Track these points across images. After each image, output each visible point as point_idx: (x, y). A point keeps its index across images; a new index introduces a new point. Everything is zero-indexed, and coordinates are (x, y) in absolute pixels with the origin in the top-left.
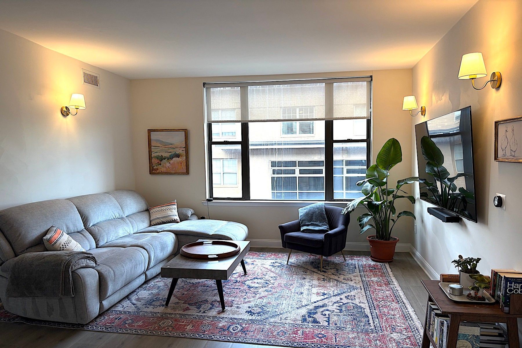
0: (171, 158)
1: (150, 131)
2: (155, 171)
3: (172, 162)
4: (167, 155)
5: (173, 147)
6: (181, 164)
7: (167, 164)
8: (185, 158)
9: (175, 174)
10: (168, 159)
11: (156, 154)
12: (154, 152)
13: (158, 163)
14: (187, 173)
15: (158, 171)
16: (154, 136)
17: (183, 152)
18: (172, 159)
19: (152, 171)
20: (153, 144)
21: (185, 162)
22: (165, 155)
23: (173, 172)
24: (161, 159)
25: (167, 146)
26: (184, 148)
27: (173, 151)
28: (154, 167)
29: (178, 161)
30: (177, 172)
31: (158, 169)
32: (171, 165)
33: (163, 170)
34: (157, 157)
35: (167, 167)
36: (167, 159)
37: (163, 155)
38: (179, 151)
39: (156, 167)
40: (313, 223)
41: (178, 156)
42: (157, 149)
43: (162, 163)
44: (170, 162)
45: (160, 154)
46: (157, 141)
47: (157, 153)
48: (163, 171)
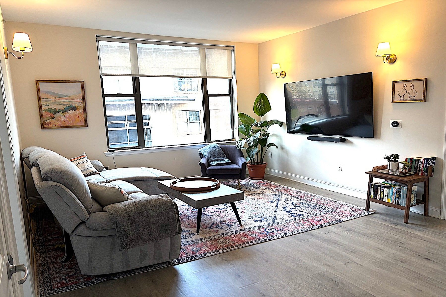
0: (67, 110)
1: (38, 82)
2: (48, 126)
3: (67, 115)
4: (62, 108)
5: (68, 99)
6: (78, 117)
7: (61, 117)
8: (82, 110)
9: (72, 127)
10: (63, 112)
11: (47, 107)
12: (45, 105)
13: (50, 116)
14: (86, 126)
15: (50, 126)
16: (43, 87)
17: (80, 105)
18: (67, 112)
19: (44, 125)
20: (42, 96)
21: (82, 114)
22: (59, 108)
23: (70, 125)
24: (55, 112)
25: (60, 99)
26: (81, 100)
27: (69, 104)
28: (46, 121)
29: (75, 114)
30: (74, 125)
31: (51, 123)
32: (67, 118)
33: (58, 123)
34: (49, 111)
35: (62, 120)
36: (61, 112)
37: (56, 108)
38: (75, 104)
39: (48, 121)
40: (216, 158)
41: (75, 108)
42: (49, 101)
43: (55, 116)
44: (66, 115)
45: (53, 107)
46: (47, 92)
47: (49, 105)
48: (57, 125)
